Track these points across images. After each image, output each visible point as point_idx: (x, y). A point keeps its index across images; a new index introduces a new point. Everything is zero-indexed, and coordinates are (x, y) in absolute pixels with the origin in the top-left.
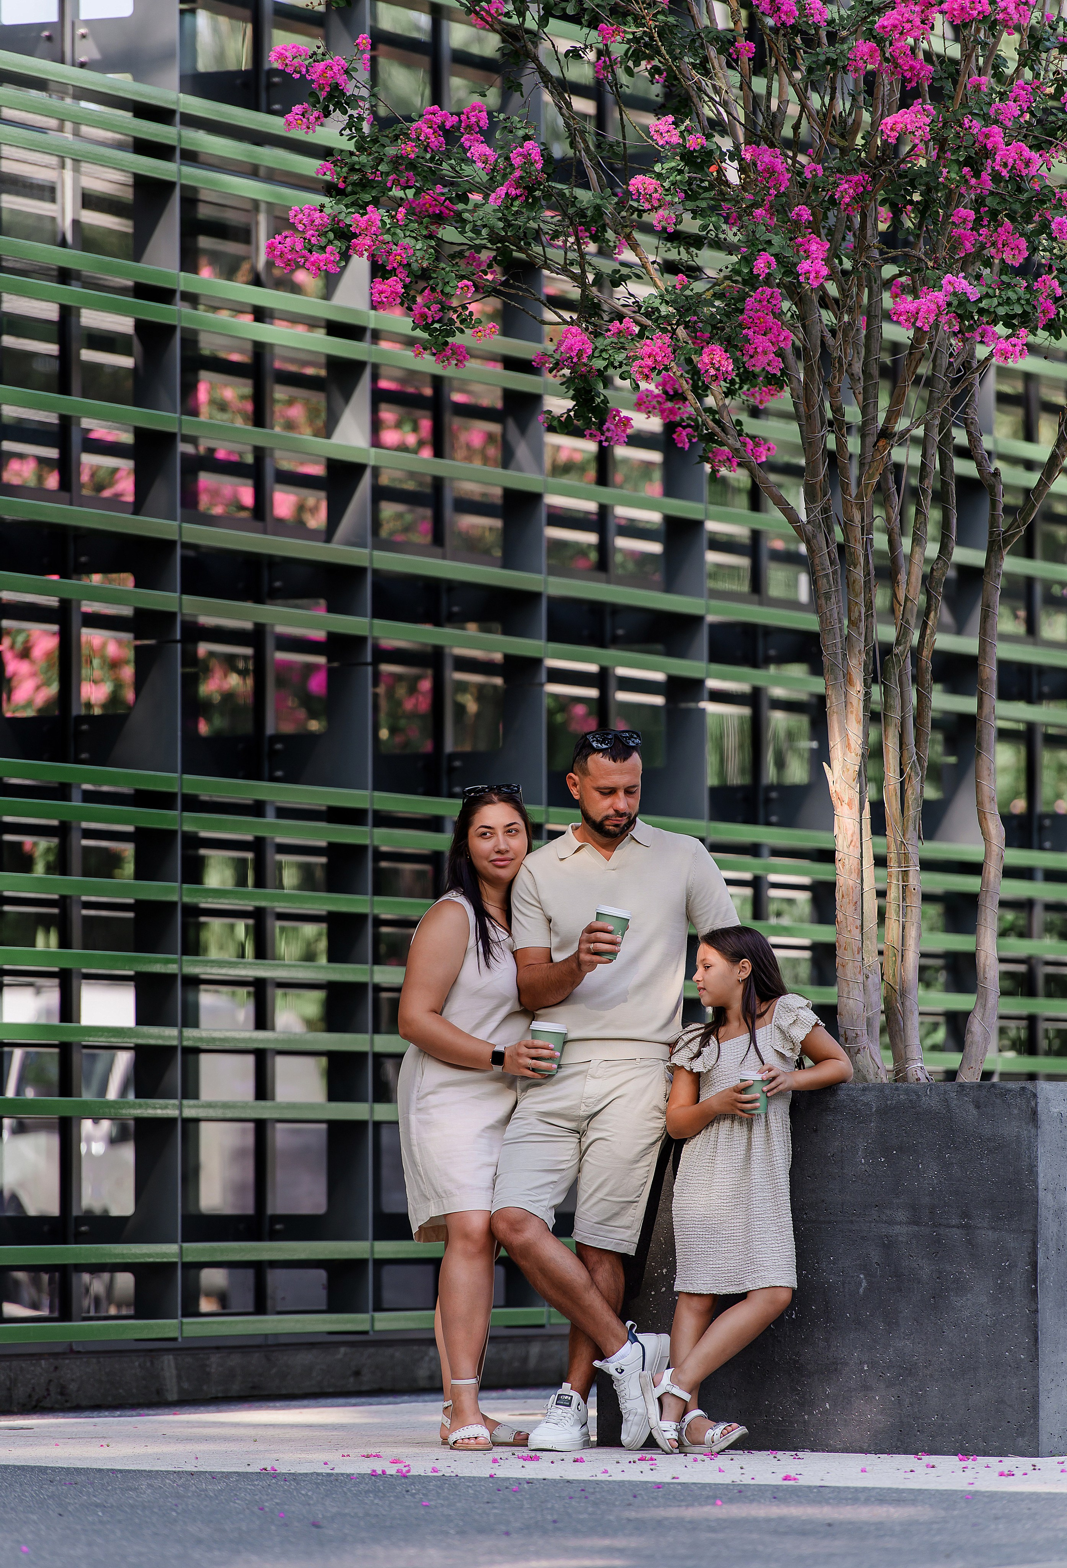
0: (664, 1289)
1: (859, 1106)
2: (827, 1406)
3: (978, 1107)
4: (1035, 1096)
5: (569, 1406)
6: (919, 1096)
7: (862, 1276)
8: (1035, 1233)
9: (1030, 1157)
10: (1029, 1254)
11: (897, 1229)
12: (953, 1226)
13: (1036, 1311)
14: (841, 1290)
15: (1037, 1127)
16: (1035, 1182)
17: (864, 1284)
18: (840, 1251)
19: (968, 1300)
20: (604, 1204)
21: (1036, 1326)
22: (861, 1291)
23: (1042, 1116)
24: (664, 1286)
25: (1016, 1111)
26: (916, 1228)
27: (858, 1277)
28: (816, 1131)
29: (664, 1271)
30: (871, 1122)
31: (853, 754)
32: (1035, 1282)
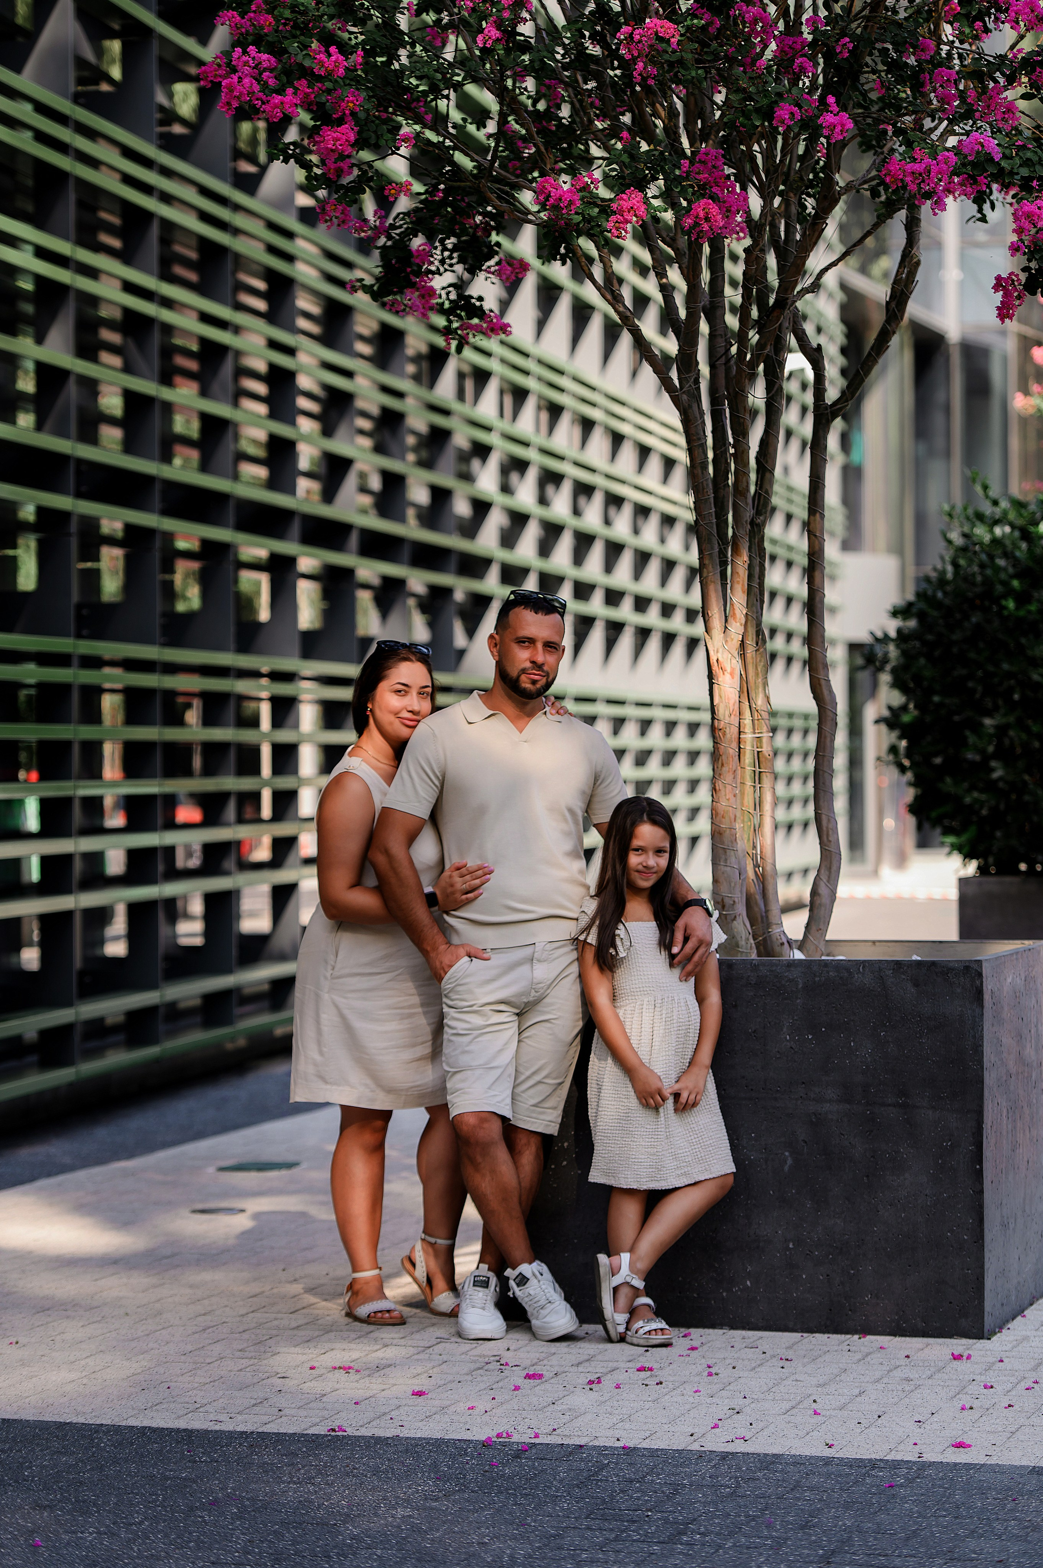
0: (565, 1163)
1: (783, 982)
2: (748, 1283)
3: (916, 985)
4: (980, 975)
5: (487, 1287)
6: (850, 973)
7: (787, 1154)
8: (980, 1113)
9: (974, 1037)
10: (973, 1134)
11: (827, 1107)
12: (889, 1105)
13: (981, 1192)
14: (764, 1167)
15: (982, 1006)
16: (980, 1062)
17: (789, 1161)
18: (763, 1128)
19: (905, 1179)
20: (540, 1087)
21: (981, 1207)
22: (786, 1168)
23: (987, 997)
24: (565, 1160)
25: (959, 990)
26: (848, 1106)
27: (783, 1154)
28: (735, 1006)
29: (566, 1144)
30: (797, 998)
31: (738, 624)
32: (980, 1161)
